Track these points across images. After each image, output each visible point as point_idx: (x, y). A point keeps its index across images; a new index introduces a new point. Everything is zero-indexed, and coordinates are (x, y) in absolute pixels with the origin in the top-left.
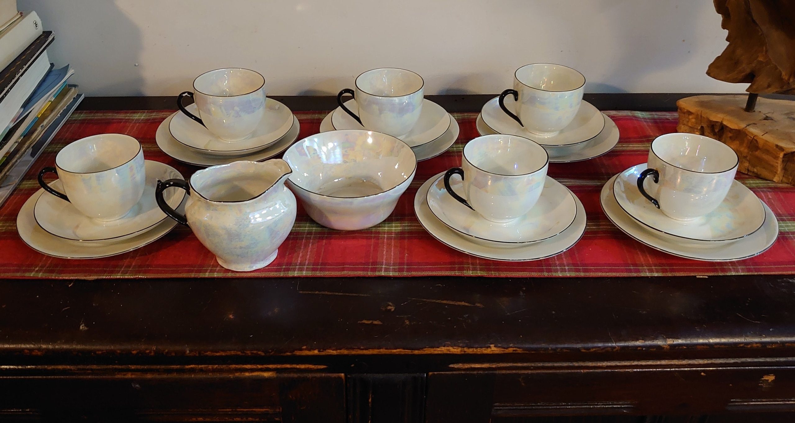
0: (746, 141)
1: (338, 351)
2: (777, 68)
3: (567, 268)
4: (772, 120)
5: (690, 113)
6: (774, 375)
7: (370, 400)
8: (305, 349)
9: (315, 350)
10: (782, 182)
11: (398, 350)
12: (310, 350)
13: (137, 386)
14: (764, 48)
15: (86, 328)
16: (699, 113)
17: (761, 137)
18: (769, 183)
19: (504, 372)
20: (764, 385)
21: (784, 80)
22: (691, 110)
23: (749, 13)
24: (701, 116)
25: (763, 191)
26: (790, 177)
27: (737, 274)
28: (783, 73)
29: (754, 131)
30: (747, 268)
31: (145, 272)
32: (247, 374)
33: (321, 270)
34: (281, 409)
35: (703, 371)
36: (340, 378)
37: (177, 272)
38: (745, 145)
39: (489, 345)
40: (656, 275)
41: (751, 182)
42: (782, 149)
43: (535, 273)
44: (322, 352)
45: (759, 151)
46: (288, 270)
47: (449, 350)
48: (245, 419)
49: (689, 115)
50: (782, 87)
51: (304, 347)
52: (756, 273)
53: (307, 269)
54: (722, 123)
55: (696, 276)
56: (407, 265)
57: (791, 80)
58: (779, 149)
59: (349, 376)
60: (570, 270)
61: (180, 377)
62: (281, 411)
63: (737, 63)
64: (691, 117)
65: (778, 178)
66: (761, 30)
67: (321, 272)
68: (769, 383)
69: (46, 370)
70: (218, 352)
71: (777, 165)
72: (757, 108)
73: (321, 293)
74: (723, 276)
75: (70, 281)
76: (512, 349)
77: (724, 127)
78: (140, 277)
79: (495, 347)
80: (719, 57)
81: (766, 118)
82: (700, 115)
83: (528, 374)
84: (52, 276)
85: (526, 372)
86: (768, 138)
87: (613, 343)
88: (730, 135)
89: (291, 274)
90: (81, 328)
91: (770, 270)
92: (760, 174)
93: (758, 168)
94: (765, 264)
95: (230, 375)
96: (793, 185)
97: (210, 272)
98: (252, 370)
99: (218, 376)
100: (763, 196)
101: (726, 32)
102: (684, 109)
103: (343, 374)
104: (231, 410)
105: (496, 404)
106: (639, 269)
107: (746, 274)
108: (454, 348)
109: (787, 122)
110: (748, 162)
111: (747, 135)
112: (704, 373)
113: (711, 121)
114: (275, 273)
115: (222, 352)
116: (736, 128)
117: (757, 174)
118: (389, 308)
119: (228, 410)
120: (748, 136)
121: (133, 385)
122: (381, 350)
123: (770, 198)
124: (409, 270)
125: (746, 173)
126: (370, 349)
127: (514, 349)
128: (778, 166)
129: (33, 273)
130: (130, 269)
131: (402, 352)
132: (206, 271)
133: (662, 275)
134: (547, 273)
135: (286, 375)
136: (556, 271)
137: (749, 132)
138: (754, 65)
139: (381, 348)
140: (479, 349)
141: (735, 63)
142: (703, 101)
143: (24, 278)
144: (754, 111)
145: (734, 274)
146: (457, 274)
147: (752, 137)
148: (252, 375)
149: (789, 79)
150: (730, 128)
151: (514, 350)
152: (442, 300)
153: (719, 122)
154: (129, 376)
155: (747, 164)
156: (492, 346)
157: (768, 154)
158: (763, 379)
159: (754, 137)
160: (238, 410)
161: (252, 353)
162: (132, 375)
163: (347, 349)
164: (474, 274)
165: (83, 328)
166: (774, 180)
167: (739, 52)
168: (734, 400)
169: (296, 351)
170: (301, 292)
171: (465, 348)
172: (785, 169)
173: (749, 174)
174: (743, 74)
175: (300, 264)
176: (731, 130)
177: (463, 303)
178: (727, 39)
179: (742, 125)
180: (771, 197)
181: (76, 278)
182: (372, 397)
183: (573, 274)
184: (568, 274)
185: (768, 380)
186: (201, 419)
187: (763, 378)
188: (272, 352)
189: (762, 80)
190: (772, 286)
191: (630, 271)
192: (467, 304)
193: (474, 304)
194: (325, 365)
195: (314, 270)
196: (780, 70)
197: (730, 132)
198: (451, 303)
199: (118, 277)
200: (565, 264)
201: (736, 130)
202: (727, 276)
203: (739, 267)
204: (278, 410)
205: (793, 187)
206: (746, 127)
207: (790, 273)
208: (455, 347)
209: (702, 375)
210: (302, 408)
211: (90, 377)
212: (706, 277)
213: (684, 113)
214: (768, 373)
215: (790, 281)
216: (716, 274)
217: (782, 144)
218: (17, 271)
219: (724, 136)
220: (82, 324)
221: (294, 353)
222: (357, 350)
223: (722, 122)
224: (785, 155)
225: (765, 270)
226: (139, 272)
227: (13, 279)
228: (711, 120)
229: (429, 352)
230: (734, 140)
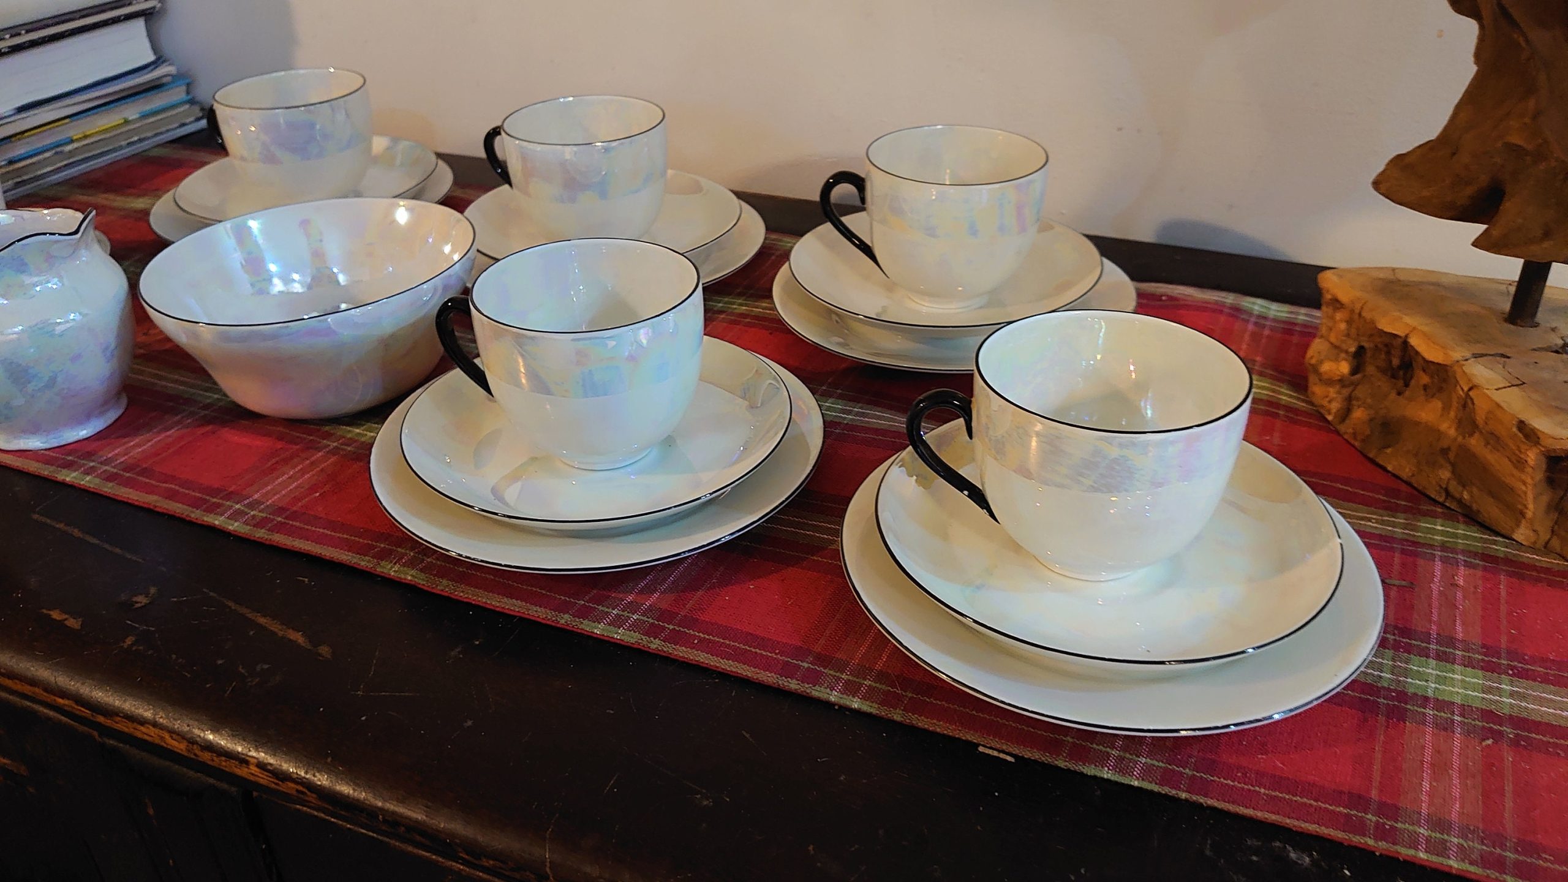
0: (1454, 403)
5: (1338, 306)
16: (1358, 306)
17: (1489, 392)
18: (1498, 543)
24: (1360, 314)
25: (1446, 561)
27: (1116, 778)
29: (1479, 373)
30: (1167, 772)
33: (122, 482)
38: (1452, 411)
40: (855, 706)
42: (1533, 436)
43: (541, 610)
45: (1476, 435)
49: (1336, 309)
52: (1184, 795)
54: (1405, 343)
55: (978, 745)
58: (1525, 434)
60: (636, 627)
64: (1338, 316)
65: (1532, 533)
71: (1524, 488)
72: (1545, 318)
73: (65, 528)
76: (294, 786)
77: (1412, 353)
79: (258, 766)
81: (1555, 346)
82: (1357, 311)
86: (1511, 399)
88: (1425, 379)
89: (62, 475)
91: (1248, 798)
92: (1480, 512)
93: (1474, 489)
94: (1244, 774)
102: (1326, 293)
106: (823, 674)
107: (1156, 788)
110: (1450, 468)
111: (1457, 381)
113: (1380, 332)
116: (1437, 360)
117: (1470, 508)
120: (1460, 386)
123: (1455, 585)
125: (1441, 500)
126: (16, 679)
127: (299, 788)
128: (1525, 493)
133: (874, 711)
134: (570, 618)
136: (600, 618)
137: (1466, 375)
138: (1497, 159)
140: (224, 758)
144: (1537, 325)
145: (1106, 774)
147: (1466, 389)
150: (1424, 359)
153: (1400, 337)
155: (1445, 474)
157: (1498, 451)
159: (1470, 390)
164: (397, 575)
166: (1516, 536)
176: (1426, 365)
177: (296, 636)
179: (1455, 356)
183: (632, 637)
184: (619, 636)
189: (1520, 210)
190: (1210, 852)
192: (302, 641)
193: (318, 647)
197: (1424, 370)
198: (275, 627)
200: (645, 606)
201: (1439, 365)
202: (1082, 773)
203: (1142, 760)
206: (1463, 360)
212: (1009, 758)
215: (1293, 855)
216: (1047, 758)
217: (1541, 423)
219: (1410, 381)
223: (1407, 336)
224: (1548, 457)
225: (1226, 793)
228: (1382, 327)
230: (1433, 396)
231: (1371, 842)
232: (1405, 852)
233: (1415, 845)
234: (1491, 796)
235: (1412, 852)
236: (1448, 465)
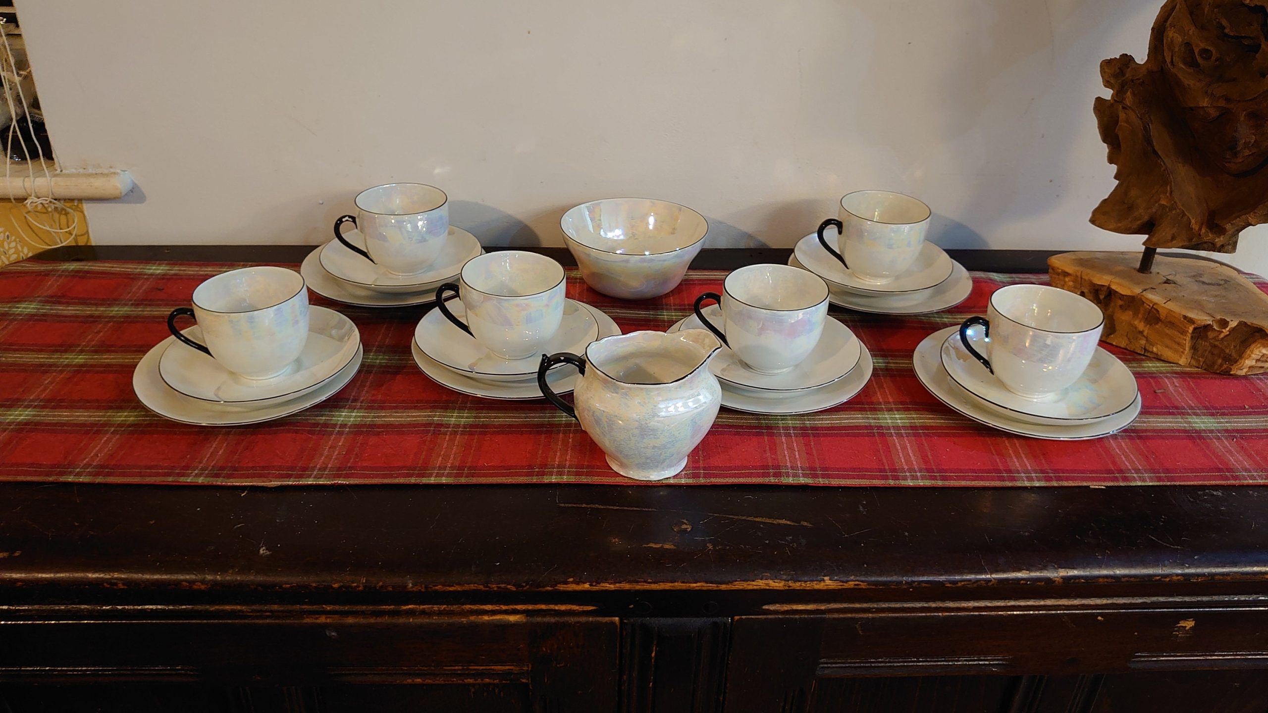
0: (1142, 312)
1: (618, 585)
2: (1184, 215)
3: (919, 474)
4: (1175, 283)
5: (1066, 274)
6: (1193, 620)
7: (653, 655)
8: (572, 582)
9: (584, 583)
10: (1190, 365)
11: (698, 584)
12: (578, 584)
13: (333, 634)
14: (1168, 188)
15: (268, 553)
16: (1079, 274)
17: (1163, 305)
18: (1172, 366)
19: (836, 616)
20: (1179, 634)
21: (1194, 231)
22: (1067, 270)
23: (1148, 141)
24: (1081, 278)
25: (1167, 377)
26: (1201, 359)
27: (1143, 484)
28: (1193, 221)
29: (1153, 297)
30: (1157, 477)
31: (347, 476)
32: (486, 618)
33: (588, 474)
34: (530, 666)
35: (1100, 614)
36: (613, 623)
37: (391, 476)
38: (1140, 316)
39: (822, 577)
41: (1150, 365)
42: (1191, 321)
43: (877, 481)
44: (595, 586)
45: (1160, 324)
46: (543, 474)
47: (767, 585)
48: (479, 681)
49: (1065, 276)
50: (1190, 240)
51: (571, 580)
52: (1169, 483)
53: (569, 473)
54: (1109, 287)
55: (1090, 486)
56: (704, 470)
57: (1203, 230)
58: (1188, 321)
59: (625, 621)
60: (923, 478)
61: (393, 621)
62: (530, 669)
63: (1131, 208)
64: (1067, 279)
65: (1185, 360)
66: (1164, 164)
67: (588, 477)
68: (1186, 630)
69: (207, 611)
70: (453, 586)
71: (1185, 342)
72: (1154, 269)
73: (589, 506)
74: (1126, 486)
75: (243, 488)
76: (853, 583)
77: (1112, 292)
78: (339, 482)
79: (830, 580)
80: (1106, 200)
81: (1167, 282)
82: (1080, 276)
83: (868, 618)
84: (217, 481)
85: (865, 615)
86: (1174, 307)
87: (988, 574)
88: (1120, 303)
89: (546, 480)
90: (261, 552)
91: (1188, 479)
92: (1161, 355)
93: (1158, 346)
94: (1180, 471)
95: (463, 620)
96: (1205, 370)
97: (436, 477)
98: (494, 613)
99: (446, 620)
100: (1168, 383)
101: (1114, 168)
102: (1058, 268)
103: (617, 619)
104: (460, 668)
105: (822, 660)
106: (1014, 476)
107: (1158, 484)
108: (774, 582)
109: (1195, 287)
110: (1145, 339)
111: (1143, 303)
112: (1102, 617)
113: (1094, 285)
114: (527, 478)
115: (457, 586)
116: (1128, 294)
117: (1157, 354)
118: (684, 526)
119: (456, 668)
120: (1145, 305)
121: (327, 634)
122: (676, 584)
123: (1176, 386)
124: (706, 476)
125: (1143, 353)
126: (660, 582)
127: (857, 583)
128: (1185, 344)
129: (191, 478)
130: (326, 473)
131: (704, 586)
132: (430, 475)
133: (1045, 485)
134: (893, 481)
135: (539, 619)
136: (905, 478)
137: (1147, 299)
138: (1154, 210)
139: (675, 582)
140: (809, 583)
141: (1128, 208)
142: (1082, 259)
143: (177, 484)
144: (1151, 273)
145: (1139, 484)
146: (773, 481)
147: (1151, 305)
148: (493, 620)
149: (1200, 229)
150: (1121, 294)
151: (855, 585)
152: (755, 517)
153: (1106, 286)
154: (322, 620)
155: (1143, 342)
156: (826, 578)
157: (1172, 328)
158: (1179, 625)
159: (1153, 305)
160: (471, 667)
161: (499, 588)
162: (326, 618)
163: (630, 582)
164: (795, 482)
165: (265, 551)
166: (1181, 362)
167: (1134, 193)
168: (1139, 654)
169: (559, 585)
170: (562, 505)
171: (790, 582)
172: (1194, 348)
173: (1146, 354)
174: (1139, 222)
175: (559, 466)
176: (1122, 297)
177: (784, 522)
178: (1116, 177)
179: (1137, 290)
180: (1178, 385)
181: (251, 484)
182: (656, 650)
183: (928, 483)
184: (921, 483)
185: (1186, 627)
186: (419, 680)
187: (1179, 623)
188: (525, 586)
189: (1165, 230)
190: (1192, 500)
191: (1002, 479)
192: (789, 523)
193: (800, 523)
194: (593, 606)
195: (577, 474)
196: (1188, 218)
197: (1120, 299)
198: (768, 521)
199: (309, 483)
200: (917, 469)
201: (1129, 296)
202: (1131, 486)
203: (1146, 475)
204: (526, 668)
205: (1204, 371)
206: (1142, 292)
207: (1213, 483)
208: (776, 581)
209: (1099, 620)
210: (558, 666)
211: (268, 621)
212: (1103, 487)
213: (1058, 274)
214: (1186, 616)
215: (1215, 493)
216: (1116, 484)
217: (1191, 315)
218: (169, 475)
219: (1112, 304)
220: (262, 547)
221: (557, 588)
222: (642, 584)
223: (1110, 285)
224: (1195, 329)
225: (1181, 479)
226: (338, 476)
227: (162, 485)
228: (1095, 282)
229: (741, 587)
230: (1126, 310)
231: (1234, 482)
232: (1245, 482)
233: (1246, 479)
234: (1250, 456)
235: (1246, 482)
236: (1143, 338)
